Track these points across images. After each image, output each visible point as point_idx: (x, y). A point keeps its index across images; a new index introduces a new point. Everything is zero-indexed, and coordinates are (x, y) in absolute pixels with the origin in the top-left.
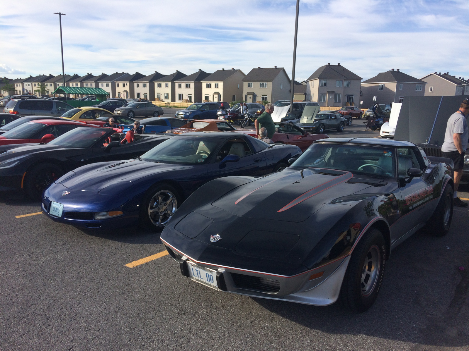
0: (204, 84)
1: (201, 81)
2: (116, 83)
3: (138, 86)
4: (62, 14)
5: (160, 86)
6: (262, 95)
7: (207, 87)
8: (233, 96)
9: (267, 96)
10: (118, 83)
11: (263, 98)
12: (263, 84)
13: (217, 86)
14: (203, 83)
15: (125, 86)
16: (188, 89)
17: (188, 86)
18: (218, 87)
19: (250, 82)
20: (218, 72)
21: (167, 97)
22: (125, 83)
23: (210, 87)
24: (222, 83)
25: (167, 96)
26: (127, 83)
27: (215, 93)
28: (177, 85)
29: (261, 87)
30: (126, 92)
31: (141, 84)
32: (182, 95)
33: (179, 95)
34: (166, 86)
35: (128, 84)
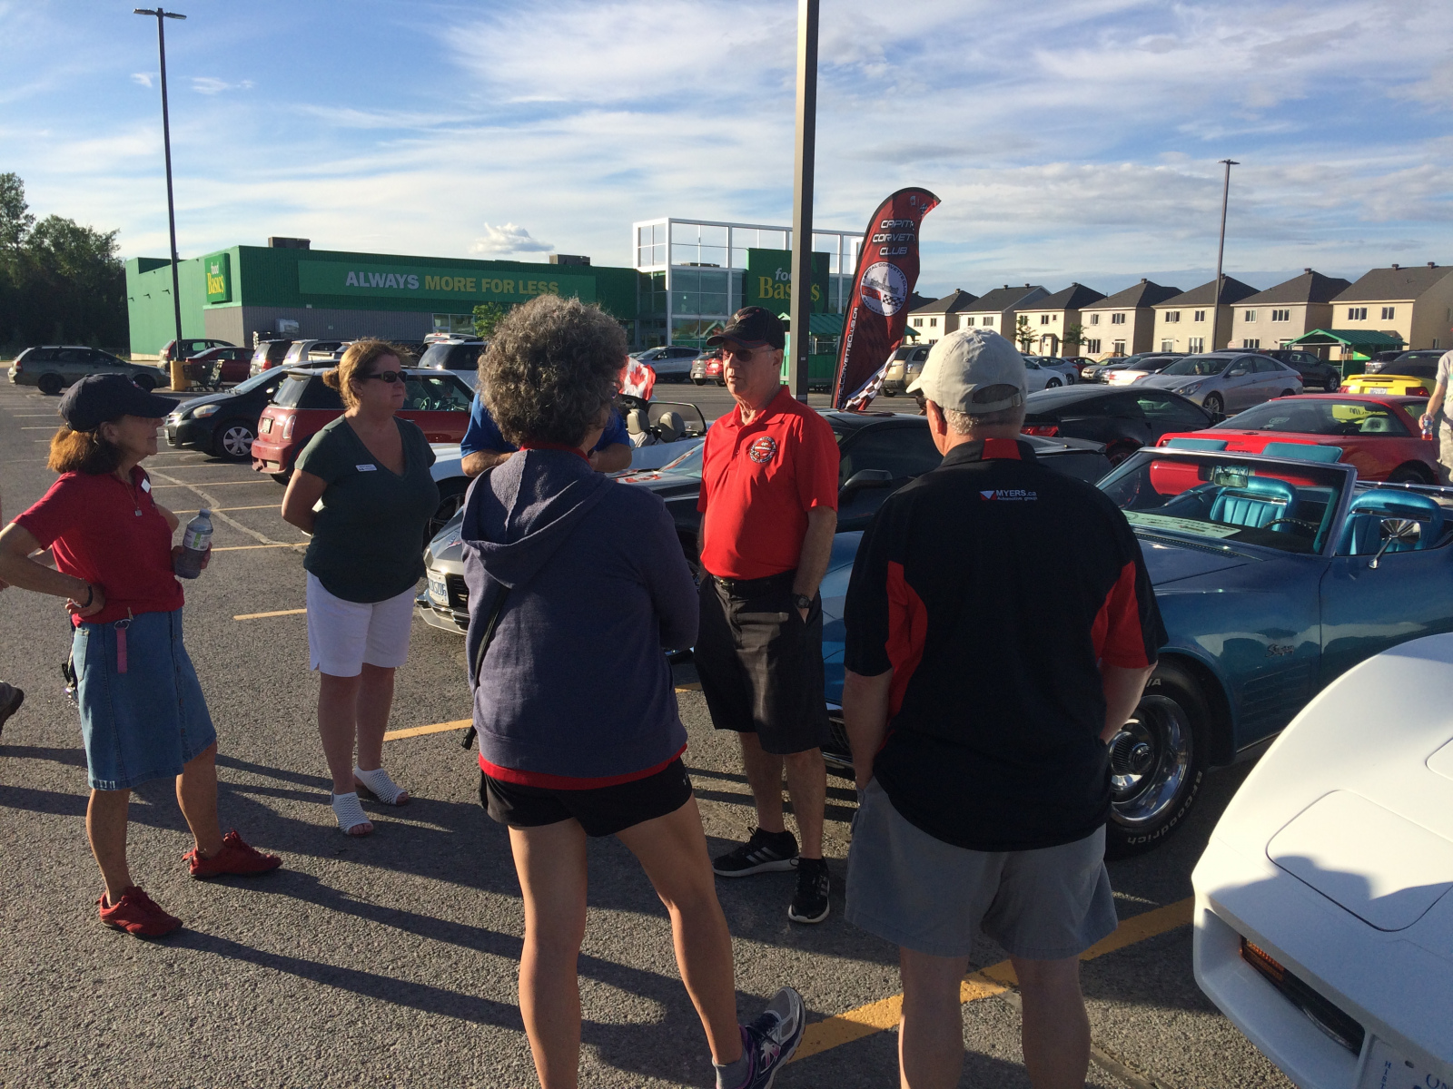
2: (1019, 315)
8: (1434, 341)
14: (1336, 308)
15: (1047, 323)
20: (1376, 273)
21: (1196, 347)
25: (1198, 345)
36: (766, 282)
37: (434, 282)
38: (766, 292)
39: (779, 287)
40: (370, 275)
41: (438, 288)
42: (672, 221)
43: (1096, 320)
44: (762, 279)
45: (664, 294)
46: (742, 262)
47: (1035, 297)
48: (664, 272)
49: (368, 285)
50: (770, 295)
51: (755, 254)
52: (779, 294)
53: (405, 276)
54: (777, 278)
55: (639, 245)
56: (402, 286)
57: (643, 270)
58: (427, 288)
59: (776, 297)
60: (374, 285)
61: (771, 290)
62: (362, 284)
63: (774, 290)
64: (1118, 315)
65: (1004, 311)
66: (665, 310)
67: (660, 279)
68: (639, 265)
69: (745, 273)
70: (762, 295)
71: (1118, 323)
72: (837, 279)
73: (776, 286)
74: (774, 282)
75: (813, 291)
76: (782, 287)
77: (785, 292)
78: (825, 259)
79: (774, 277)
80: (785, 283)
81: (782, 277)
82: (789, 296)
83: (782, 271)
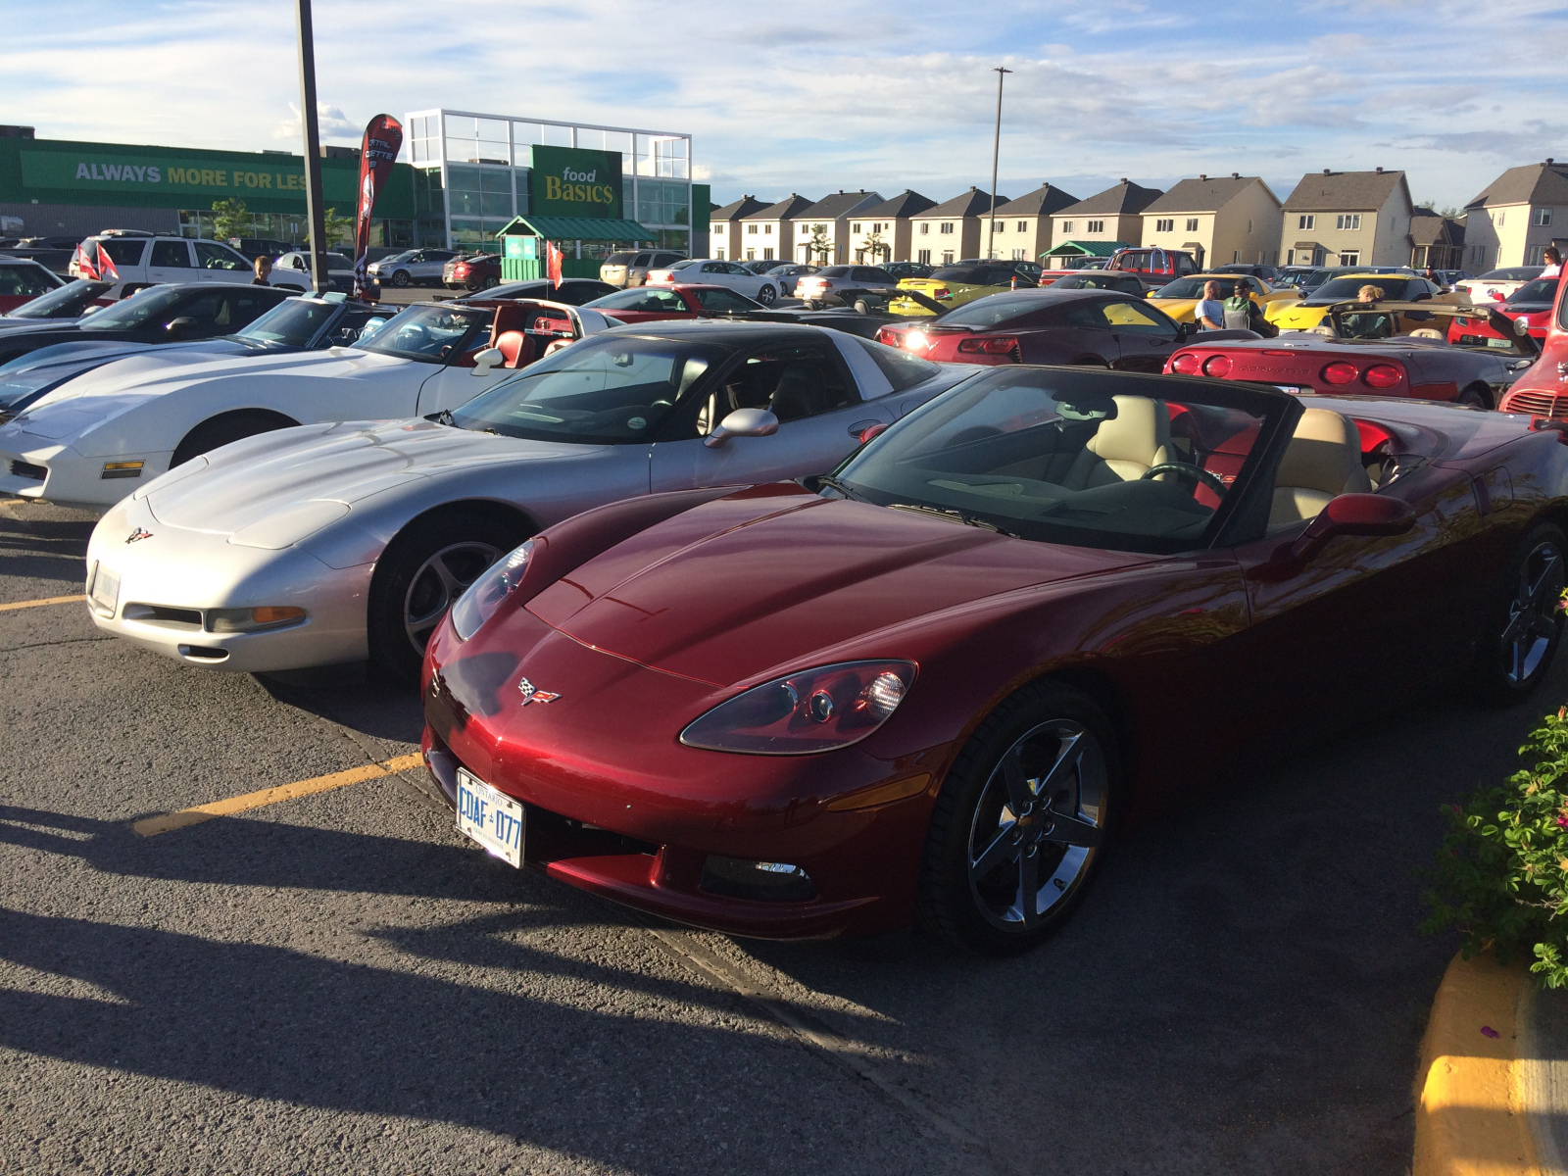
6: (1343, 251)
9: (1357, 251)
12: (1348, 218)
13: (1193, 226)
19: (1307, 215)
35: (892, 223)
36: (553, 183)
37: (177, 175)
38: (554, 193)
39: (568, 188)
40: (104, 166)
41: (183, 181)
42: (445, 113)
43: (925, 229)
44: (549, 179)
45: (441, 193)
46: (525, 160)
47: (868, 204)
48: (439, 168)
49: (102, 178)
50: (558, 197)
51: (538, 150)
52: (568, 195)
53: (144, 168)
54: (565, 179)
55: (413, 138)
56: (141, 179)
57: (418, 165)
58: (171, 181)
59: (565, 198)
60: (109, 178)
61: (559, 191)
62: (95, 177)
63: (563, 191)
64: (947, 224)
65: (837, 218)
66: (442, 210)
67: (436, 176)
68: (414, 160)
69: (530, 172)
70: (550, 196)
71: (947, 232)
72: (631, 181)
73: (564, 187)
74: (563, 183)
75: (606, 193)
76: (571, 187)
77: (575, 193)
78: (615, 158)
79: (561, 177)
80: (575, 184)
81: (571, 178)
82: (580, 198)
83: (570, 171)
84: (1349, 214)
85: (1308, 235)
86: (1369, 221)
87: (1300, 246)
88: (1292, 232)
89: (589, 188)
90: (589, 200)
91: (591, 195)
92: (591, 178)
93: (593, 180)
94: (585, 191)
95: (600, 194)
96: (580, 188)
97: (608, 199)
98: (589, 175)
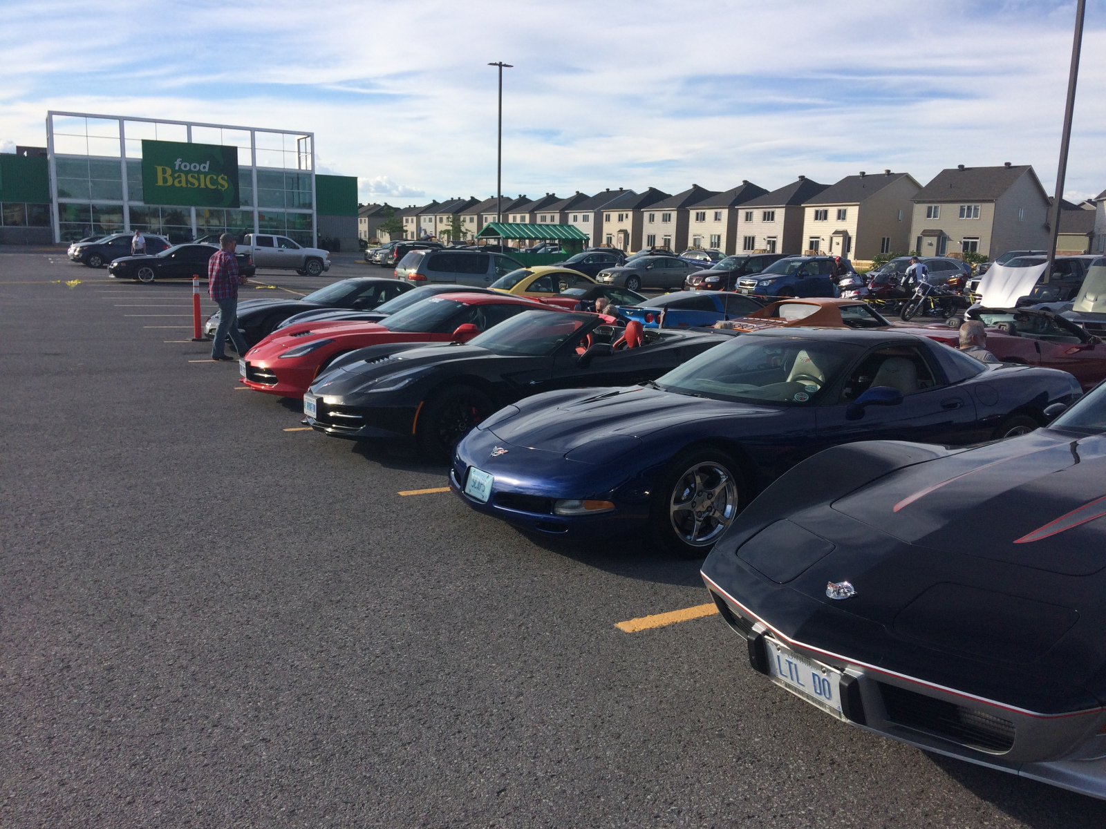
0: (809, 213)
1: (802, 205)
2: (605, 214)
3: (652, 219)
4: (505, 66)
5: (701, 218)
6: (965, 238)
7: (816, 219)
8: (884, 239)
9: (978, 238)
10: (608, 213)
11: (966, 244)
12: (969, 208)
13: (841, 216)
14: (807, 209)
16: (768, 224)
17: (769, 217)
18: (844, 219)
19: (933, 205)
20: (849, 180)
22: (624, 213)
23: (826, 218)
24: (858, 207)
26: (627, 212)
27: (836, 232)
28: (742, 214)
29: (962, 215)
30: (625, 232)
31: (658, 215)
32: (753, 238)
33: (746, 238)
34: (717, 218)
35: (630, 214)
36: (164, 172)
38: (165, 180)
39: (179, 176)
44: (159, 169)
50: (170, 183)
51: (147, 145)
52: (180, 182)
54: (177, 168)
59: (177, 184)
61: (170, 179)
63: (174, 179)
69: (139, 163)
70: (160, 183)
72: (248, 172)
73: (176, 175)
74: (174, 171)
75: (220, 181)
76: (183, 176)
77: (187, 181)
78: (231, 152)
79: (173, 167)
80: (187, 173)
81: (183, 167)
82: (193, 184)
83: (182, 162)
84: (969, 204)
85: (933, 224)
86: (987, 211)
87: (927, 233)
88: (920, 221)
89: (202, 177)
90: (202, 186)
91: (206, 182)
92: (204, 168)
93: (207, 170)
94: (198, 180)
95: (213, 182)
96: (192, 177)
97: (223, 186)
98: (202, 166)
